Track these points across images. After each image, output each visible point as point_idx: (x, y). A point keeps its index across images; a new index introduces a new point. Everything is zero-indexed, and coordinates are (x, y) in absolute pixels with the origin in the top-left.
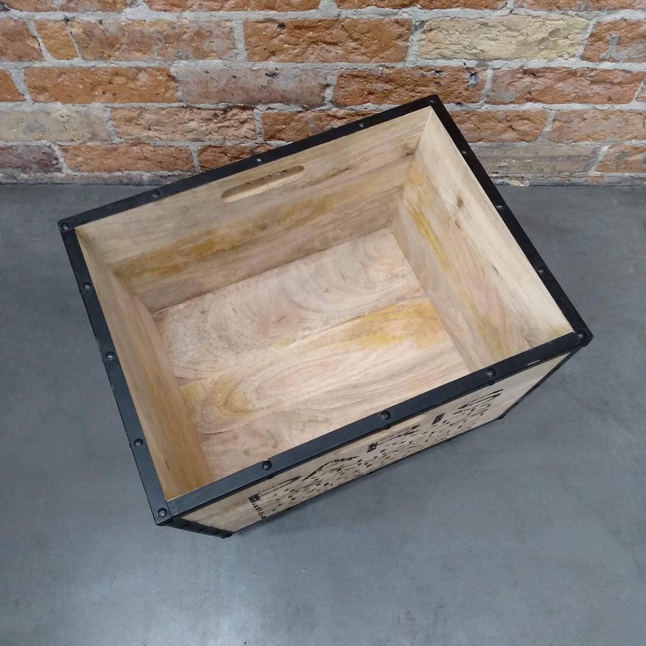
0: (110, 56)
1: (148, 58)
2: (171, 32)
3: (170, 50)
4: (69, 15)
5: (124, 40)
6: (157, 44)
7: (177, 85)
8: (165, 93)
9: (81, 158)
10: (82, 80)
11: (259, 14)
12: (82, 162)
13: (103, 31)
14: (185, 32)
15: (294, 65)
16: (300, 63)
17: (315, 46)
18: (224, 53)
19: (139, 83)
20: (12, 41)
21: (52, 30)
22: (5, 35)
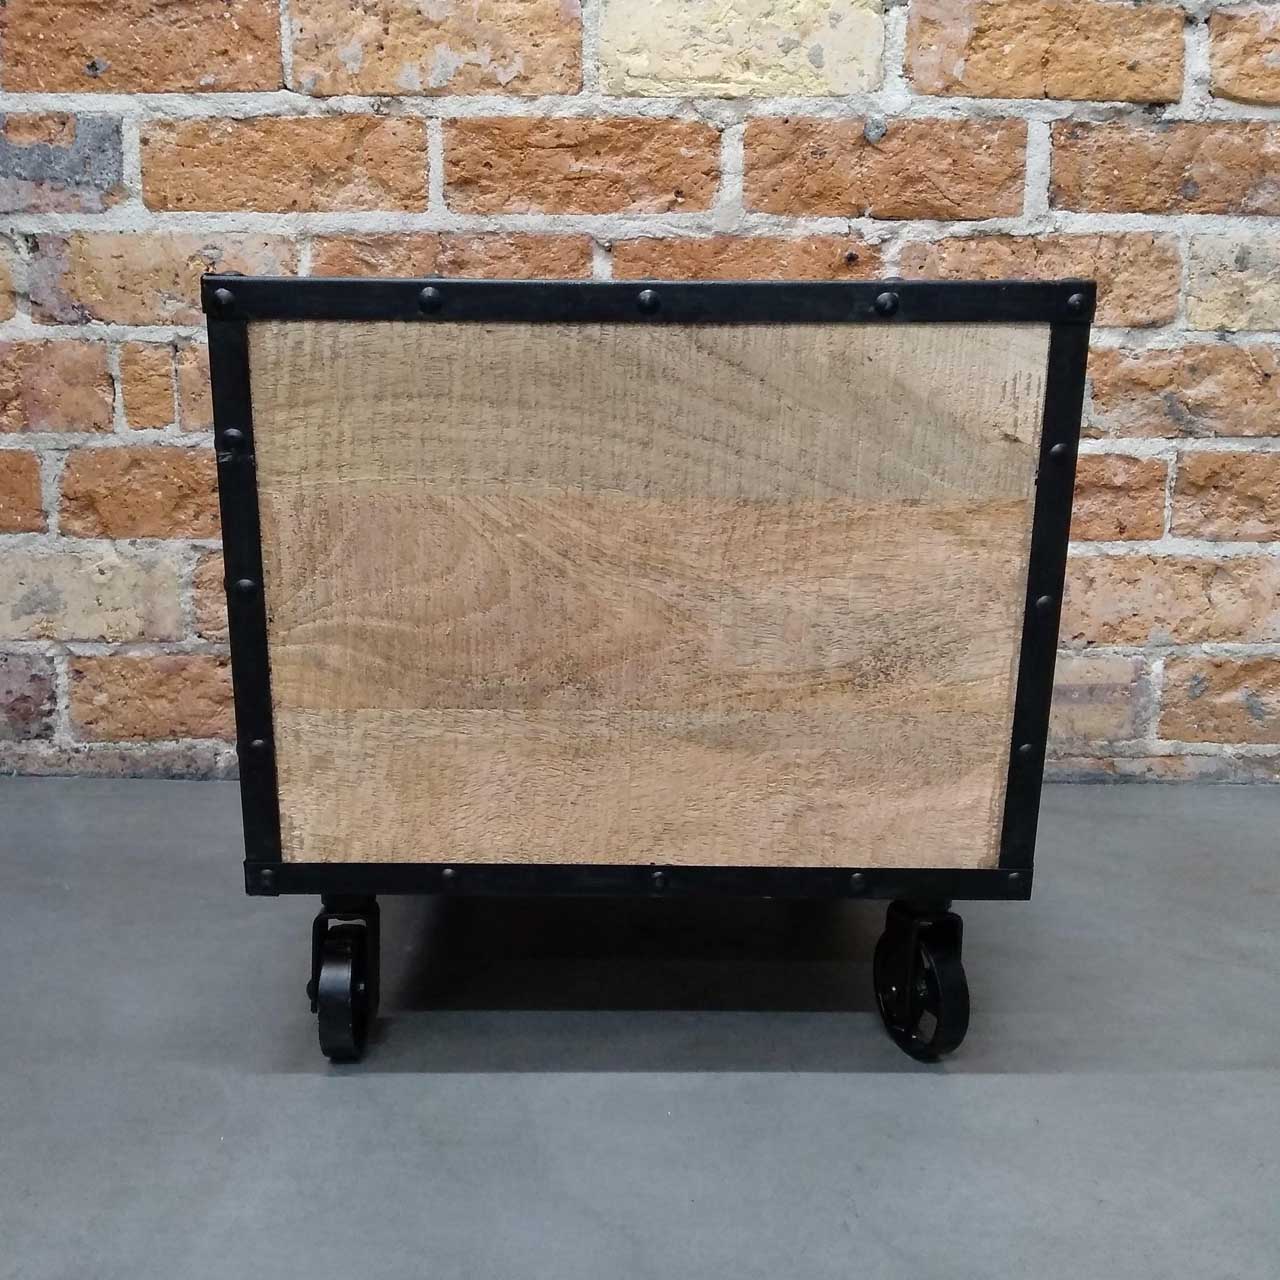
4: (183, 331)
9: (105, 695)
10: (166, 477)
12: (103, 708)
20: (71, 384)
21: (145, 365)
22: (65, 371)
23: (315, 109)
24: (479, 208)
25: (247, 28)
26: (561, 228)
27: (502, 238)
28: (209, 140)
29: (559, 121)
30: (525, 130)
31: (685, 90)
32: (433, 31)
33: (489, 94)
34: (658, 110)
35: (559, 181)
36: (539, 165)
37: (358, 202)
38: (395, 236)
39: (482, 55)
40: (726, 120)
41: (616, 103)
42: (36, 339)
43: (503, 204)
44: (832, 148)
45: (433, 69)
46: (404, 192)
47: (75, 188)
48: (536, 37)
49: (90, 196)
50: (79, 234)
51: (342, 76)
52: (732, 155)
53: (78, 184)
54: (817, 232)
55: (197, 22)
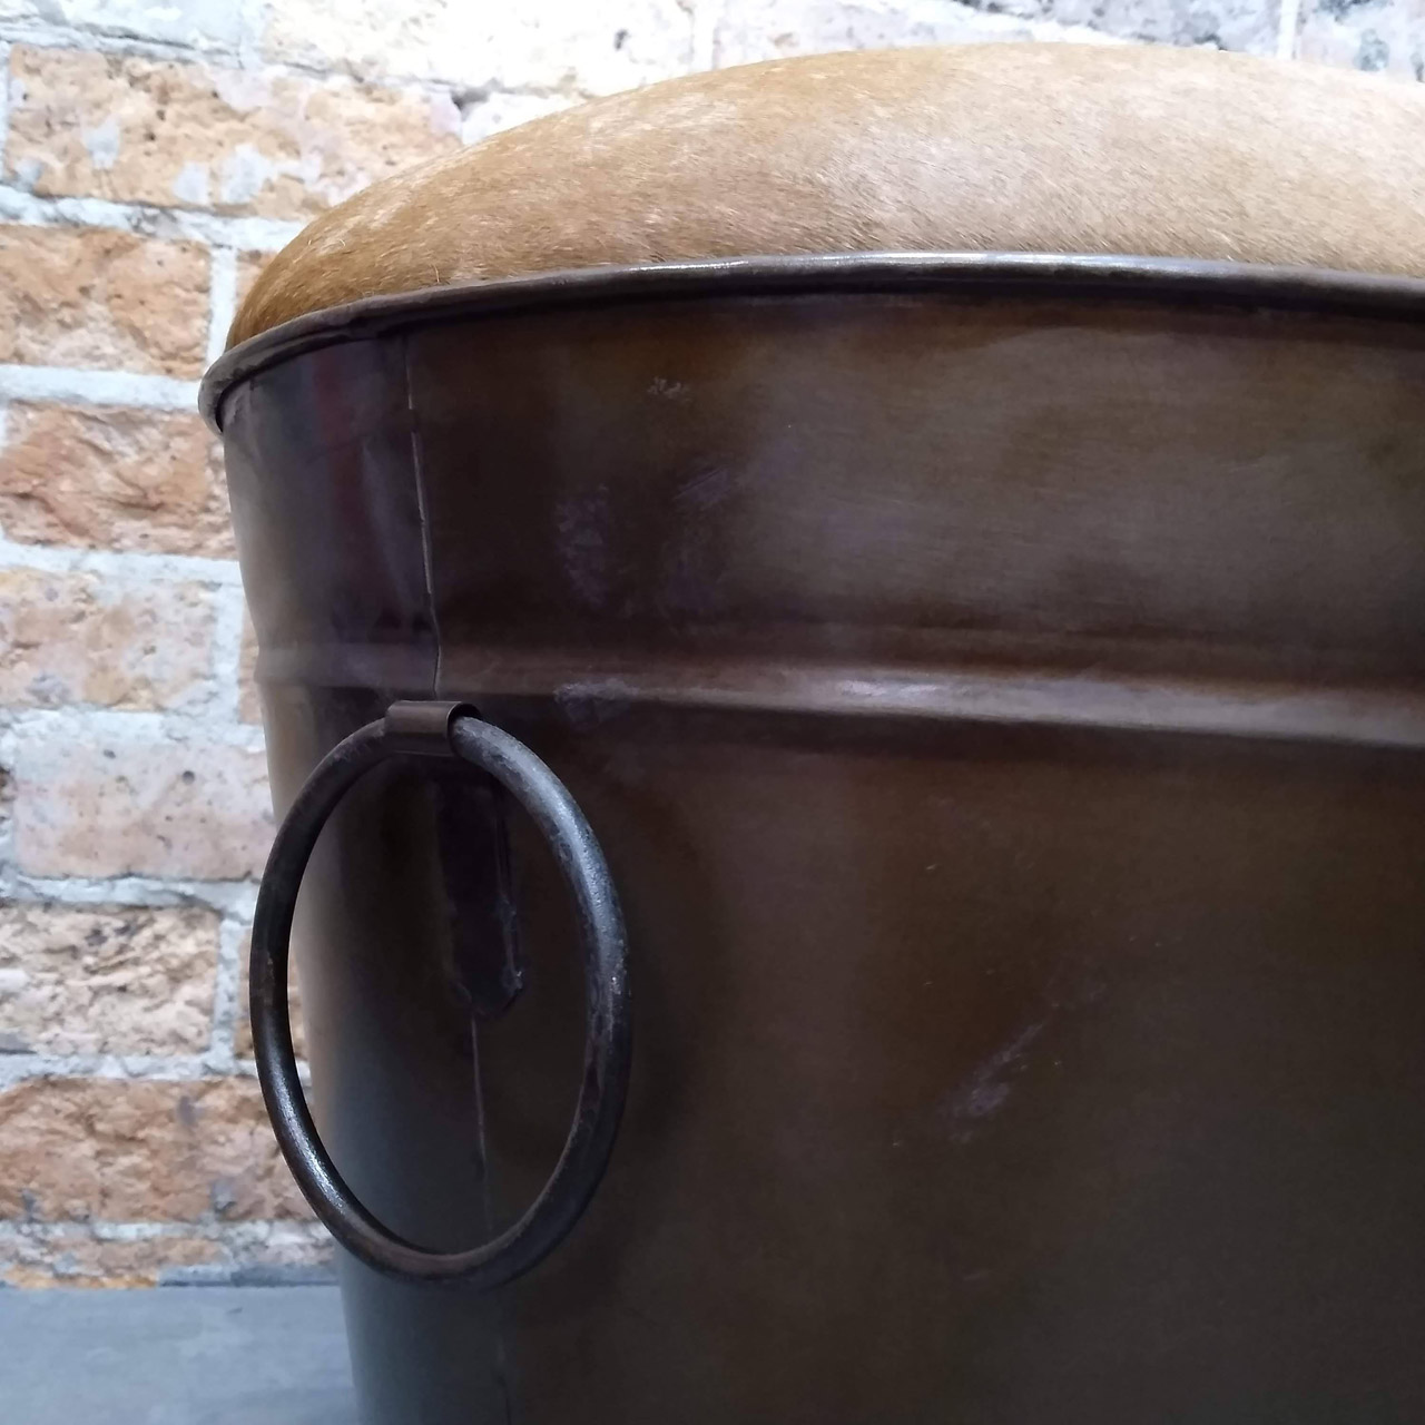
23: (34, 213)
32: (234, 124)
37: (92, 356)
38: (148, 412)
39: (309, 167)
45: (230, 177)
46: (169, 348)
51: (84, 169)
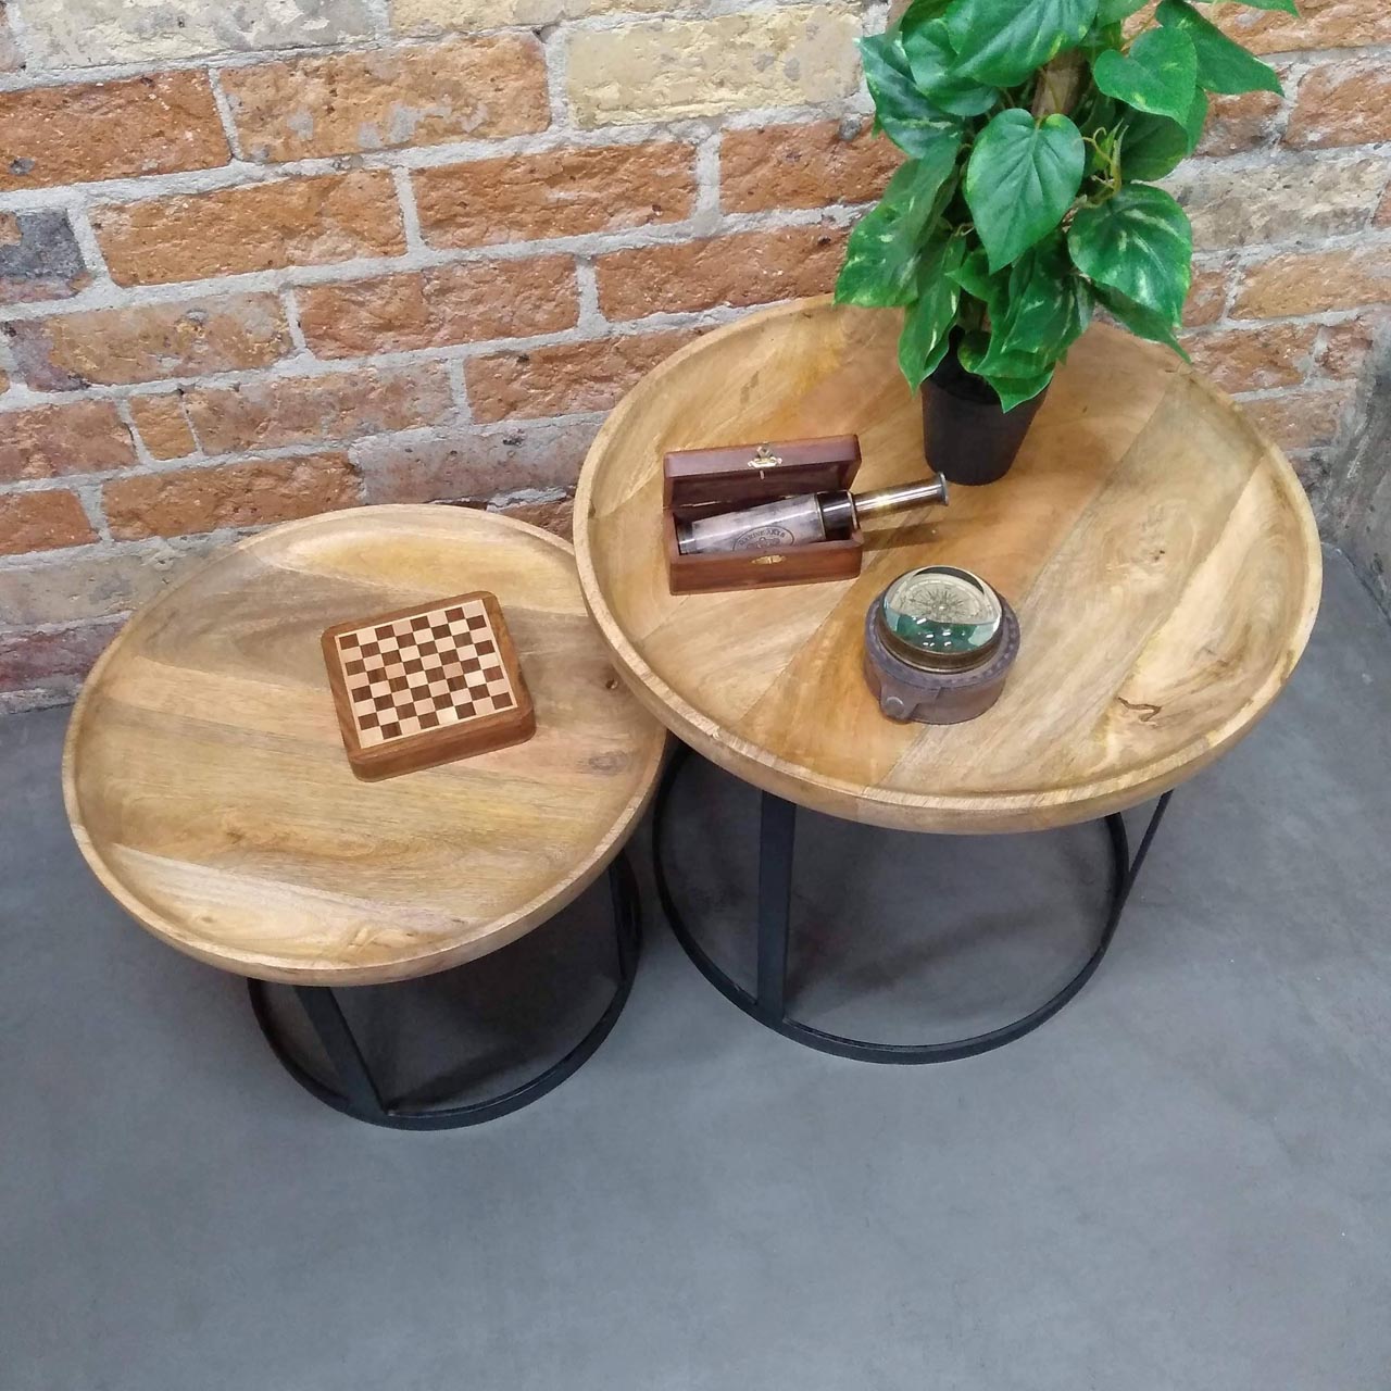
0: (249, 444)
1: (313, 440)
2: (350, 390)
3: (348, 420)
4: (185, 382)
5: (274, 413)
6: (327, 414)
7: (360, 480)
8: (339, 495)
10: (201, 490)
11: (489, 345)
13: (240, 403)
14: (373, 389)
15: (547, 421)
16: (556, 416)
17: (577, 386)
18: (435, 415)
19: (295, 484)
20: (88, 437)
21: (156, 411)
22: (78, 428)
24: (459, 243)
25: (177, 107)
26: (542, 250)
27: (484, 265)
28: (164, 216)
29: (531, 158)
30: (498, 170)
31: (658, 116)
33: (454, 141)
34: (634, 137)
35: (536, 212)
36: (515, 198)
40: (701, 137)
41: (588, 135)
42: (40, 405)
43: (483, 237)
44: (805, 150)
47: (37, 280)
48: (496, 83)
49: (54, 285)
50: (54, 316)
52: (708, 166)
53: (39, 276)
54: (790, 223)
55: (120, 107)
